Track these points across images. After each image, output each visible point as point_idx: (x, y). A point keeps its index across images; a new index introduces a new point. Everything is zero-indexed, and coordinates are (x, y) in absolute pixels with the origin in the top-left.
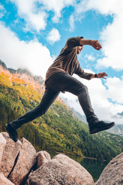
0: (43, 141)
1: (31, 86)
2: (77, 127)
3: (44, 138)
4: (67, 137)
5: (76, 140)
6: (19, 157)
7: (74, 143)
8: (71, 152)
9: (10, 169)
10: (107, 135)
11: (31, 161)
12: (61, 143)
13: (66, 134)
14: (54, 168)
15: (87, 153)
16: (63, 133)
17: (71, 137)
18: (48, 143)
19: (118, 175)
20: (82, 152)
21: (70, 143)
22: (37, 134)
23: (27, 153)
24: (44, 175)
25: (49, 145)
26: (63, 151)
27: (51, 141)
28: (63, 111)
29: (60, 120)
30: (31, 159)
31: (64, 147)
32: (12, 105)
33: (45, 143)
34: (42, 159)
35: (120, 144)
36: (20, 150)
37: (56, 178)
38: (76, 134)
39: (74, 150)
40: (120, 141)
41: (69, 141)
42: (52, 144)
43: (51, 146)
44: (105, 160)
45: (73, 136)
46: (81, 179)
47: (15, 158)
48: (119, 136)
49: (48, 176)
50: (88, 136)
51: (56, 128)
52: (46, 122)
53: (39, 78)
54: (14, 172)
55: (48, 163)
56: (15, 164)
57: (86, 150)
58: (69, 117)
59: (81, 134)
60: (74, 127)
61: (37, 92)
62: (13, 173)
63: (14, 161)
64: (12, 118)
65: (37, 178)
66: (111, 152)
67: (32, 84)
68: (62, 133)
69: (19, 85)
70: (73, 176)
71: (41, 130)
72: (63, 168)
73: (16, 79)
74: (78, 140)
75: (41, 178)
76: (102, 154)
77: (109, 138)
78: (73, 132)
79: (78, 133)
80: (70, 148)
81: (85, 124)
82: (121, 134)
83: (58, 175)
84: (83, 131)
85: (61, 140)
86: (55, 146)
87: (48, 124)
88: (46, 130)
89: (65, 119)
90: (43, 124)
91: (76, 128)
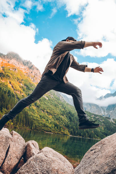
0: (33, 122)
1: (21, 70)
2: (65, 109)
3: (34, 119)
4: (55, 118)
5: (64, 121)
6: (10, 149)
7: (61, 123)
8: (58, 131)
9: (2, 161)
10: (92, 116)
11: (21, 151)
12: (50, 124)
13: (54, 115)
14: (40, 162)
15: (73, 132)
16: (52, 115)
17: (59, 118)
18: (37, 124)
19: (94, 164)
20: (69, 132)
21: (58, 124)
22: (27, 116)
23: (17, 144)
24: (31, 169)
25: (38, 126)
26: (52, 131)
27: (40, 122)
28: (52, 94)
29: (48, 103)
30: (20, 149)
31: (52, 127)
32: (2, 89)
33: (34, 124)
34: (30, 149)
35: (103, 124)
36: (11, 143)
37: (42, 171)
38: (63, 116)
39: (61, 130)
40: (102, 121)
41: (57, 122)
42: (41, 125)
43: (40, 127)
44: (89, 138)
45: (60, 117)
46: (63, 170)
47: (6, 151)
48: (102, 117)
49: (35, 169)
50: (74, 117)
51: (45, 110)
52: (35, 105)
53: (28, 63)
54: (5, 163)
55: (35, 158)
56: (6, 156)
57: (72, 130)
58: (57, 100)
59: (68, 115)
60: (61, 109)
61: (26, 76)
62: (4, 165)
63: (5, 154)
64: (3, 101)
65: (26, 172)
66: (94, 131)
67: (21, 68)
68: (50, 115)
69: (9, 69)
70: (56, 168)
71: (31, 112)
72: (48, 161)
73: (6, 64)
74: (65, 121)
75: (29, 172)
76: (86, 133)
77: (93, 119)
78: (61, 113)
79: (65, 114)
80: (57, 128)
81: (72, 106)
82: (104, 114)
83: (43, 168)
84: (70, 113)
85: (50, 121)
86: (44, 126)
87: (37, 106)
88: (35, 112)
89: (53, 101)
90: (32, 106)
91: (63, 110)
